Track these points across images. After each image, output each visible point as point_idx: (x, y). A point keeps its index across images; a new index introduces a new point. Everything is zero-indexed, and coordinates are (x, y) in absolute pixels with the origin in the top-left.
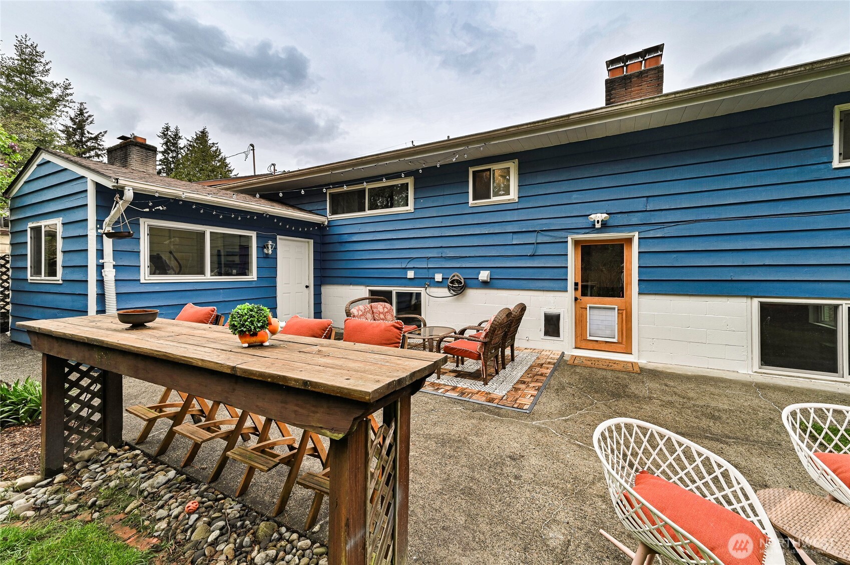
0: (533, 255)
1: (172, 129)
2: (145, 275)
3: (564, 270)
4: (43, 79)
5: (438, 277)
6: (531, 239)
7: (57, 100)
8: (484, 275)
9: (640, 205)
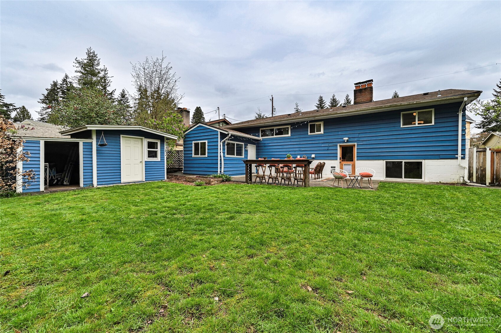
0: (328, 150)
2: (226, 155)
3: (337, 154)
4: (97, 68)
6: (327, 145)
8: (313, 156)
9: (357, 136)
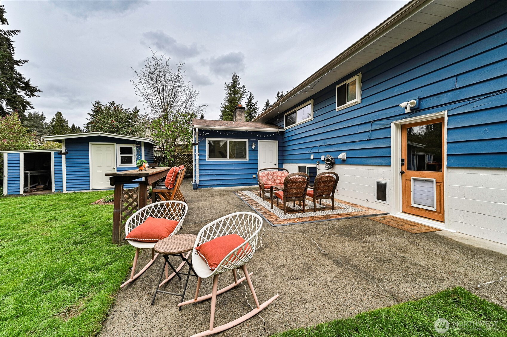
0: (369, 140)
1: (281, 93)
2: (208, 158)
3: (388, 149)
5: (323, 158)
6: (367, 128)
7: (242, 93)
8: (342, 156)
9: (449, 85)
